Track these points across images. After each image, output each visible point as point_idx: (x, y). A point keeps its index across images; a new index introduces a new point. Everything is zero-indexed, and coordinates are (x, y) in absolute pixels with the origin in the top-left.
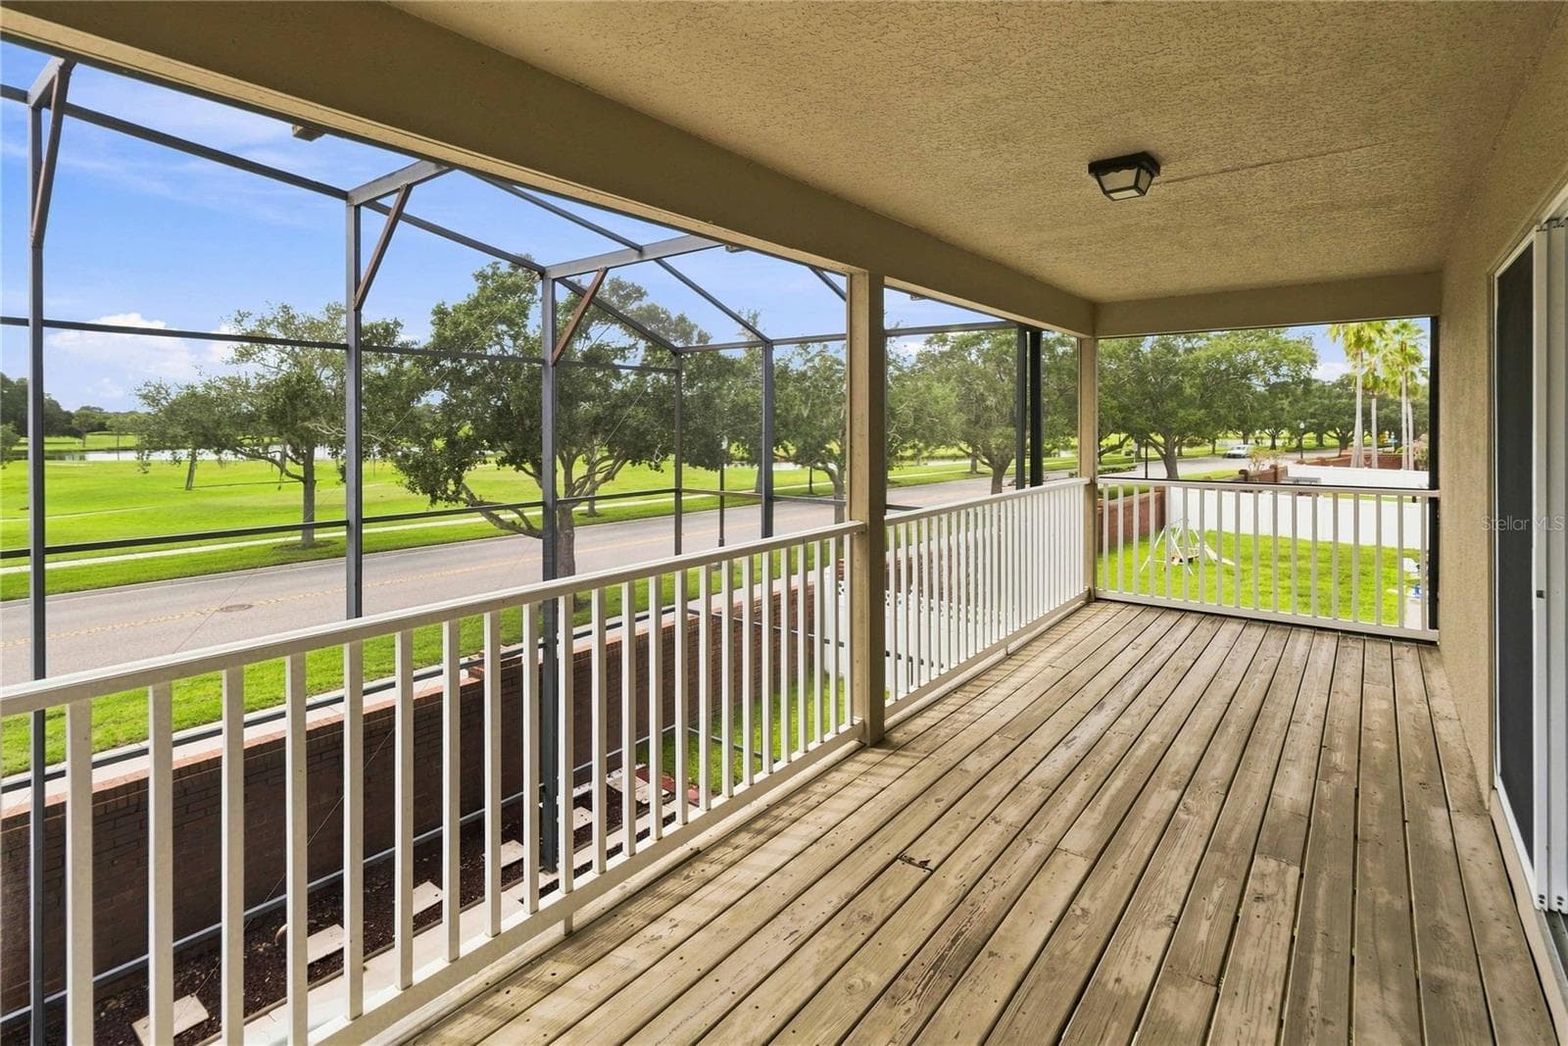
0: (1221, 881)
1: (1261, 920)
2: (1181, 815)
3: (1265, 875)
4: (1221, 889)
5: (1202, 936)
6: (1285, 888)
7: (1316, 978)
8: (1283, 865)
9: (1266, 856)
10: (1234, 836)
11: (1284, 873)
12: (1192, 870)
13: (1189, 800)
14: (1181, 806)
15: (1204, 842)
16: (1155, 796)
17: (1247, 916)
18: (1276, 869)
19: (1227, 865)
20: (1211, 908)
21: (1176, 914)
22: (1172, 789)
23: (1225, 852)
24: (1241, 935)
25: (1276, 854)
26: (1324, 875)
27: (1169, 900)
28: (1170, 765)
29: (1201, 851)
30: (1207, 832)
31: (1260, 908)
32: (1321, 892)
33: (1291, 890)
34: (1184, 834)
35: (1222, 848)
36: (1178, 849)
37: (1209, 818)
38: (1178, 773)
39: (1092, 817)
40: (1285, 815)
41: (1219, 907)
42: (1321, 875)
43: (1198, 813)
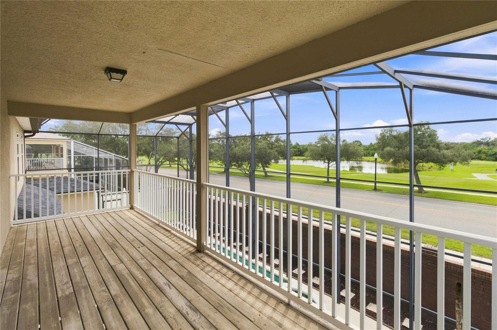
0: (79, 281)
1: (64, 279)
2: (104, 288)
3: (68, 289)
4: (77, 279)
5: (76, 270)
6: (61, 289)
7: (47, 278)
8: (64, 295)
9: (71, 293)
10: (83, 294)
11: (62, 293)
12: (88, 278)
13: (106, 294)
14: (107, 290)
15: (91, 286)
16: (118, 288)
17: (67, 278)
18: (65, 292)
19: (80, 285)
20: (77, 274)
21: (84, 269)
22: (116, 294)
23: (83, 287)
24: (67, 274)
25: (67, 297)
26: (50, 300)
27: (88, 270)
28: (127, 302)
29: (90, 283)
30: (92, 289)
31: (65, 281)
32: (49, 294)
33: (59, 290)
34: (98, 284)
35: (85, 288)
36: (96, 279)
37: (95, 293)
38: (122, 302)
39: (125, 272)
40: (70, 313)
41: (76, 276)
42: (51, 299)
43: (100, 293)
